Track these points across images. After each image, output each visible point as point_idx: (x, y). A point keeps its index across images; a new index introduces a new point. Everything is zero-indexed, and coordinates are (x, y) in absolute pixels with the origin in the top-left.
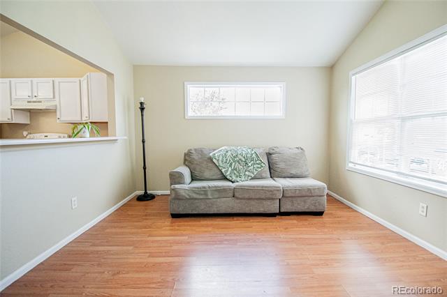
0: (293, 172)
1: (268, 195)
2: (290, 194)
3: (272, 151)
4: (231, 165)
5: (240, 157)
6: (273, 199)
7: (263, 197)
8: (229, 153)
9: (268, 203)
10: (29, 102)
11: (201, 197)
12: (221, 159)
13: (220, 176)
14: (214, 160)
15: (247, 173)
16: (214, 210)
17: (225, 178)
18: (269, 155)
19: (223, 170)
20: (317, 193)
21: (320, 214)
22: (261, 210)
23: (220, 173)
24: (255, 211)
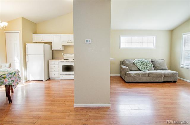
0: (163, 68)
1: (160, 76)
2: (167, 75)
3: (153, 61)
4: (141, 66)
5: (144, 62)
6: (161, 77)
7: (158, 76)
8: (139, 61)
9: (159, 78)
10: (67, 43)
11: (138, 76)
12: (137, 63)
13: (137, 69)
14: (135, 64)
15: (147, 68)
16: (141, 81)
17: (140, 70)
18: (152, 62)
19: (139, 67)
20: (176, 75)
21: (175, 82)
22: (157, 81)
23: (137, 68)
24: (155, 81)
